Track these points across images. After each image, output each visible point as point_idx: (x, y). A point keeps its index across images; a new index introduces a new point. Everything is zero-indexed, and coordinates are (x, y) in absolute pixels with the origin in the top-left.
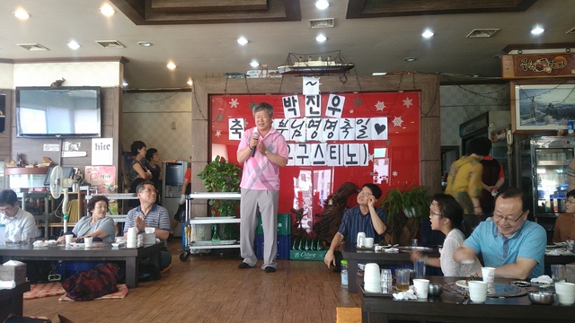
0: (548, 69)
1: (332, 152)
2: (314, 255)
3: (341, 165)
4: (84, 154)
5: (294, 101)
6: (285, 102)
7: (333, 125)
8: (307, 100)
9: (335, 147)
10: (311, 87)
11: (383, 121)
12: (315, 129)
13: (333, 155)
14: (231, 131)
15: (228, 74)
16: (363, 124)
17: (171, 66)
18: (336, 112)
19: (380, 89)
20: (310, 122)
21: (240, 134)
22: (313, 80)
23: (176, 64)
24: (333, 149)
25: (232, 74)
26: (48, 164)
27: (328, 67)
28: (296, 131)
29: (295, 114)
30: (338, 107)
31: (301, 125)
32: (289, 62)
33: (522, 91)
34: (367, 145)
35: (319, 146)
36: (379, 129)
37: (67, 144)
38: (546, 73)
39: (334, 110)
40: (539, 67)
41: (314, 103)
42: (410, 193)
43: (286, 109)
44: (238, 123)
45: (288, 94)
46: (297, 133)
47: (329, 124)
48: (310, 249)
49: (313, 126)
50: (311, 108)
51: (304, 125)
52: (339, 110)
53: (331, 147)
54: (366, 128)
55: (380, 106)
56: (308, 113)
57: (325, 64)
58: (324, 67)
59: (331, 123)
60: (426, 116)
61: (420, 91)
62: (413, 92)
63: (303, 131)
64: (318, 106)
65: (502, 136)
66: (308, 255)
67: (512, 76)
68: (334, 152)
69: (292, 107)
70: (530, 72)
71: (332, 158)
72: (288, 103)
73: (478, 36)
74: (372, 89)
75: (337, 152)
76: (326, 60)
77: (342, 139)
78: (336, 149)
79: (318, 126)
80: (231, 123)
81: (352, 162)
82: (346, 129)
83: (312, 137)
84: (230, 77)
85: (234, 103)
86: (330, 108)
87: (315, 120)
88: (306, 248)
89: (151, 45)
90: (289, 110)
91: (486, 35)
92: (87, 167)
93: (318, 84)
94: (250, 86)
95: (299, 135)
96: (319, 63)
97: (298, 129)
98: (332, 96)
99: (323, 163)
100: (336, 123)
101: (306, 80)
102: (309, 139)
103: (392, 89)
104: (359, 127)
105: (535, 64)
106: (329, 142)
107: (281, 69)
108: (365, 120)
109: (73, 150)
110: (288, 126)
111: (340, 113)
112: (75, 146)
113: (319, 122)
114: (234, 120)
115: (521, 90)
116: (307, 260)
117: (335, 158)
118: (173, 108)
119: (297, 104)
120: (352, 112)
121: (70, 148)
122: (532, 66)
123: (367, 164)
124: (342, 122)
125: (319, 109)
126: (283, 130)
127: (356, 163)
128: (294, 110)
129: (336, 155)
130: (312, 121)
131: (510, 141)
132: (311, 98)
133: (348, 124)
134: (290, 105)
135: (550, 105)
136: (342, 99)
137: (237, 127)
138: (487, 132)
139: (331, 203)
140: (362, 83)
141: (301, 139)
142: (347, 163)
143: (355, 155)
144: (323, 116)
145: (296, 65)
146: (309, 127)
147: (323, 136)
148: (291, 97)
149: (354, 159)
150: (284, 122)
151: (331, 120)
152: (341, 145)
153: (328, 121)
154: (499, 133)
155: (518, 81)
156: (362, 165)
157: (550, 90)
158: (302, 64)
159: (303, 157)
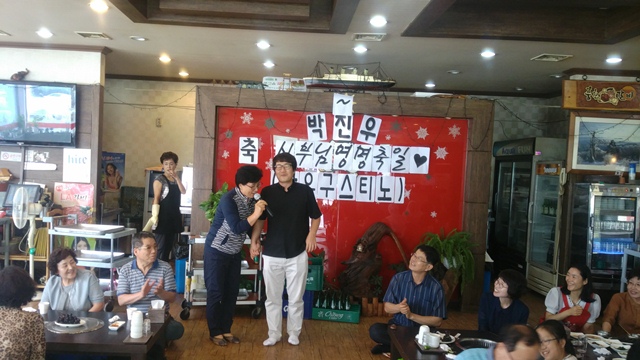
0: (615, 101)
1: (362, 185)
2: (341, 316)
3: (372, 201)
4: (53, 167)
5: (321, 120)
6: (310, 121)
7: (365, 153)
8: (336, 120)
9: (366, 179)
10: (343, 106)
11: (425, 152)
12: (343, 156)
13: (363, 188)
14: (241, 153)
15: (241, 82)
16: (401, 153)
17: (165, 59)
18: (370, 138)
19: (425, 114)
20: (339, 147)
21: (252, 156)
22: (346, 97)
23: (171, 57)
24: (363, 182)
25: (247, 83)
26: (7, 179)
27: (365, 83)
28: (321, 157)
29: (321, 136)
30: (372, 132)
31: (328, 151)
32: (317, 72)
33: (583, 125)
34: (403, 179)
35: (347, 177)
36: (419, 160)
37: (31, 153)
38: (611, 105)
39: (367, 135)
40: (605, 98)
41: (344, 125)
42: (452, 241)
43: (310, 130)
44: (250, 142)
45: (315, 112)
46: (322, 160)
47: (360, 152)
48: (336, 308)
49: (342, 152)
50: (340, 131)
51: (331, 151)
52: (374, 135)
53: (362, 179)
54: (404, 159)
55: (422, 133)
56: (336, 136)
57: (361, 79)
58: (360, 82)
59: (364, 150)
60: (476, 150)
61: (471, 119)
62: (462, 121)
63: (329, 158)
64: (349, 128)
65: (552, 170)
66: (334, 315)
67: (574, 106)
68: (365, 185)
69: (318, 128)
70: (594, 102)
71: (361, 192)
72: (312, 123)
73: (545, 59)
74: (415, 113)
75: (368, 185)
76: (363, 74)
77: (375, 170)
78: (367, 182)
79: (347, 153)
80: (242, 142)
81: (384, 198)
82: (380, 158)
83: (340, 166)
84: (244, 86)
85: (247, 118)
86: (363, 132)
87: (344, 145)
88: (333, 307)
89: (146, 39)
90: (314, 131)
91: (554, 60)
92: (57, 184)
93: (352, 103)
94: (268, 100)
95: (324, 163)
96: (353, 77)
97: (324, 154)
98: (366, 118)
99: (351, 197)
100: (369, 150)
101: (337, 97)
102: (336, 167)
103: (438, 114)
104: (396, 157)
105: (601, 93)
106: (359, 173)
107: (307, 80)
108: (403, 148)
109: (40, 161)
110: (312, 150)
111: (375, 139)
112: (41, 156)
113: (349, 148)
114: (246, 139)
115: (582, 123)
116: (332, 321)
117: (365, 192)
118: (158, 100)
119: (324, 124)
120: (388, 138)
121: (35, 159)
122: (597, 96)
123: (402, 202)
124: (376, 150)
125: (349, 133)
126: (305, 155)
127: (390, 199)
128: (320, 131)
129: (366, 188)
130: (341, 146)
131: (563, 180)
132: (340, 118)
133: (384, 153)
134: (315, 125)
135: (612, 142)
136: (378, 121)
137: (250, 148)
138: (531, 161)
139: (360, 248)
140: (403, 106)
141: (327, 167)
142: (379, 199)
143: (388, 190)
144: (354, 140)
145: (326, 77)
146: (337, 153)
147: (353, 165)
148: (317, 115)
149: (388, 195)
150: (307, 146)
151: (363, 146)
152: (374, 177)
153: (359, 148)
154: (548, 166)
155: (580, 112)
156: (397, 202)
157: (614, 126)
158: (334, 77)
159: (327, 189)
